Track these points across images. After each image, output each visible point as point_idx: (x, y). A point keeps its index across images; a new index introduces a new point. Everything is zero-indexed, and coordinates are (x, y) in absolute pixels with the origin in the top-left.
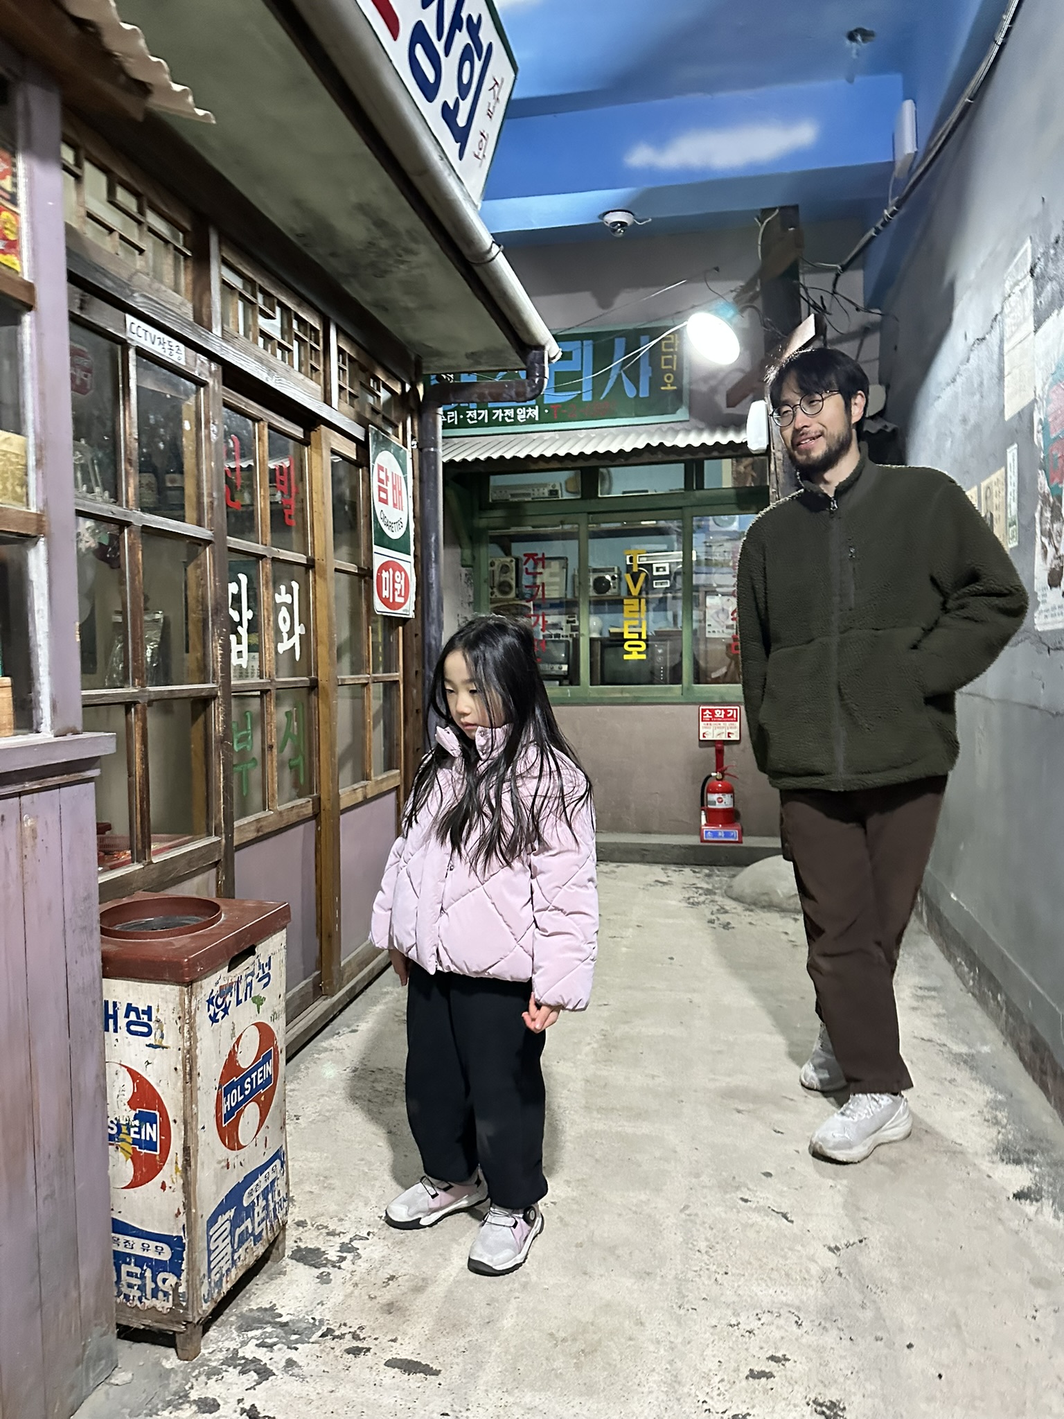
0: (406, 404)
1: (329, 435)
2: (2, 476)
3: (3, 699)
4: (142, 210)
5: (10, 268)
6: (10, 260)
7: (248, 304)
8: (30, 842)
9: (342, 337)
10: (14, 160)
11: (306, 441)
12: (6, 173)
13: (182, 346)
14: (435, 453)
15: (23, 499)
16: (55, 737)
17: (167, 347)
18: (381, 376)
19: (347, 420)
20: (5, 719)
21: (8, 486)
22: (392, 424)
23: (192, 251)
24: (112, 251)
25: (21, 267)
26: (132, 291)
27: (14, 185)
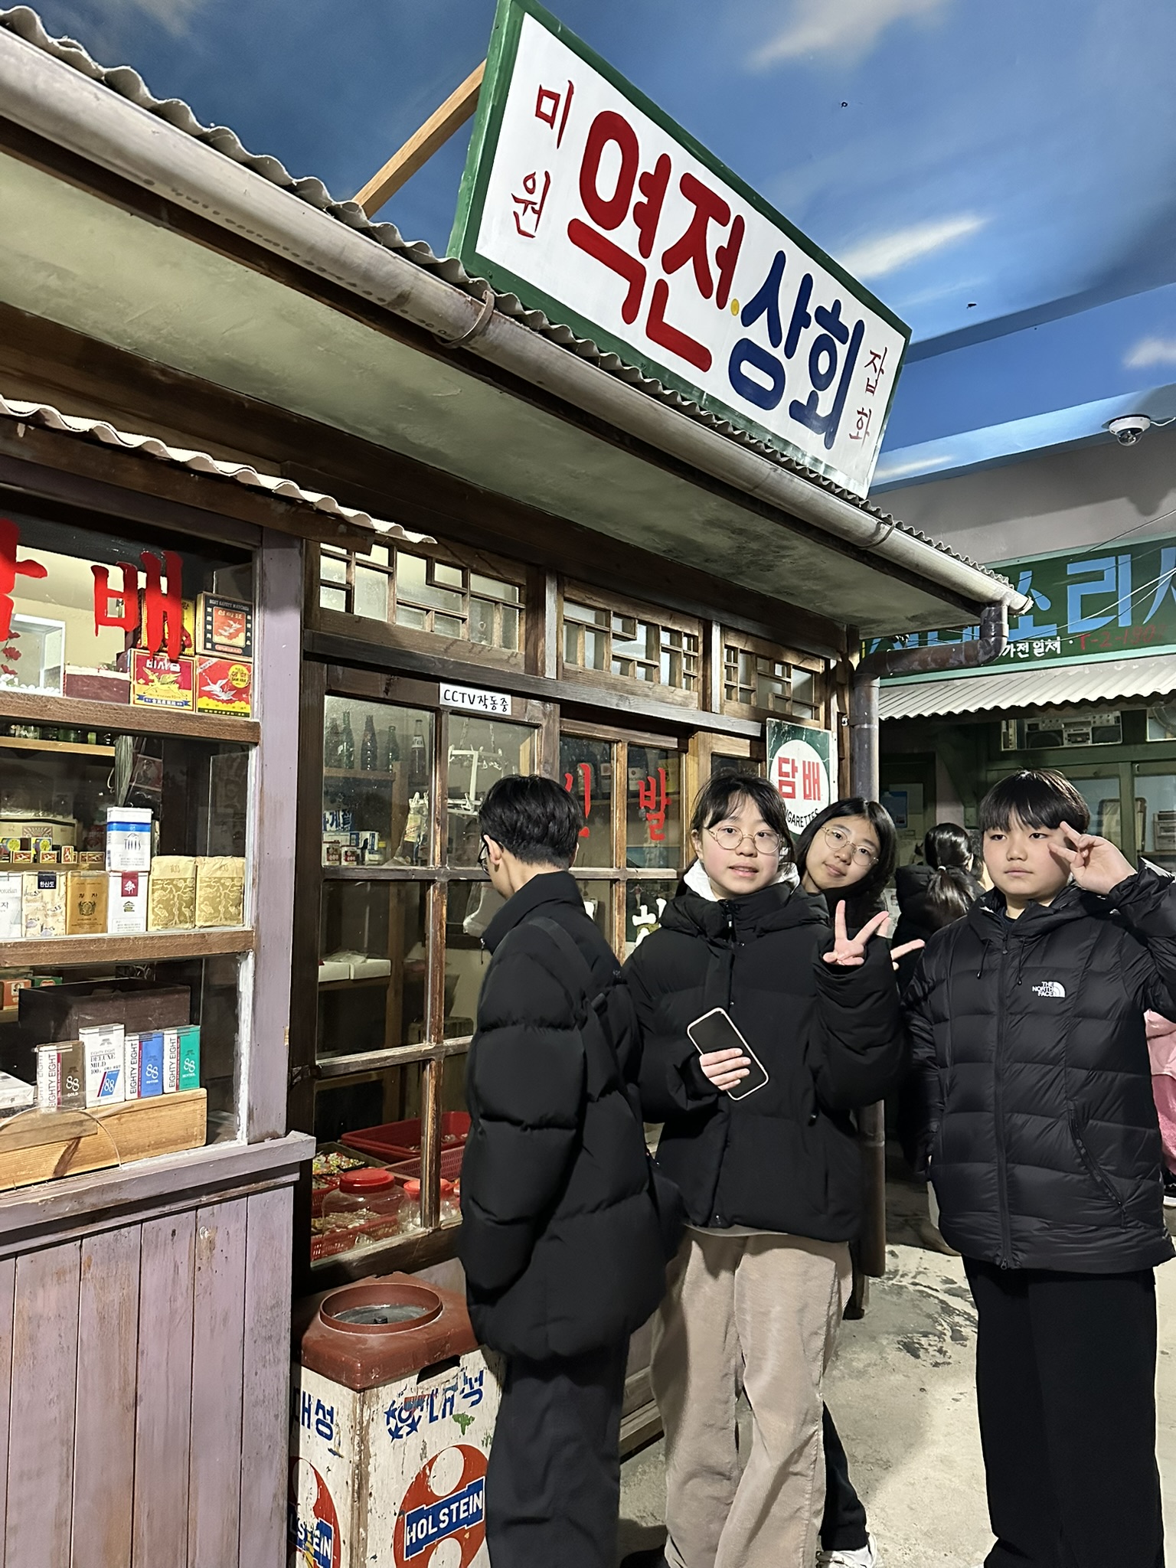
0: (828, 683)
1: (709, 740)
2: (213, 902)
3: (194, 1111)
4: (465, 582)
5: (236, 714)
6: (238, 706)
7: (601, 634)
8: (206, 1254)
9: (731, 635)
10: (249, 617)
11: (683, 749)
12: (238, 631)
13: (508, 698)
14: (869, 730)
15: (239, 917)
16: (249, 1144)
17: (489, 702)
18: (791, 660)
19: (734, 719)
20: (196, 1131)
21: (222, 909)
22: (810, 707)
23: (526, 604)
24: (428, 630)
25: (252, 709)
26: (443, 662)
27: (247, 639)
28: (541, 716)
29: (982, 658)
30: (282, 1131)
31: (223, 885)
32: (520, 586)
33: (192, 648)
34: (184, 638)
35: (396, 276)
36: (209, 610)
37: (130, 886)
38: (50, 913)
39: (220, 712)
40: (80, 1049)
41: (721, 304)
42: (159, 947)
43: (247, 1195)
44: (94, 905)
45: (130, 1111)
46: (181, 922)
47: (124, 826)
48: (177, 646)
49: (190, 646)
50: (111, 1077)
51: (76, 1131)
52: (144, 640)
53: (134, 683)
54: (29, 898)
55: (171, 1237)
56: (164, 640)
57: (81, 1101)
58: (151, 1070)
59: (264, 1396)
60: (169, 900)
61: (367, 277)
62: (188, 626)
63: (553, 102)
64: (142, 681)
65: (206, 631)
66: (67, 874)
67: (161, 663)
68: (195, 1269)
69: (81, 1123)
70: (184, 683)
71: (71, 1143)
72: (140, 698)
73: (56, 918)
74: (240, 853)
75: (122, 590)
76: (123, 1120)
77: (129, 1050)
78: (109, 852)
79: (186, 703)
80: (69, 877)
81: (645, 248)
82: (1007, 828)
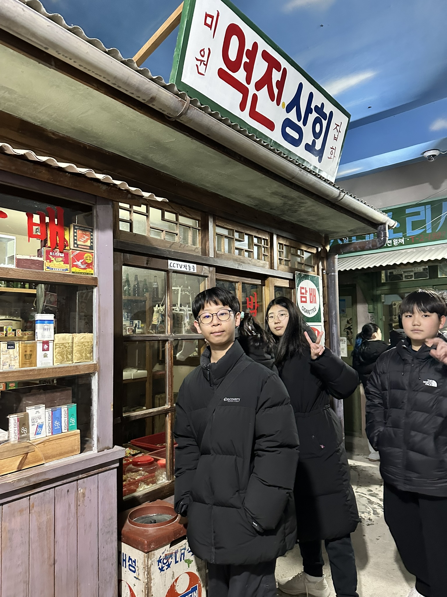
0: (318, 257)
1: (273, 280)
2: (80, 352)
3: (75, 439)
4: (177, 219)
5: (88, 274)
6: (88, 270)
7: (231, 239)
8: (81, 499)
9: (281, 239)
10: (92, 234)
11: (263, 285)
12: (87, 239)
13: (195, 265)
14: (334, 275)
15: (91, 358)
16: (98, 452)
17: (188, 267)
18: (304, 248)
19: (283, 272)
20: (76, 448)
21: (84, 355)
22: (311, 266)
23: (201, 228)
24: (163, 238)
25: (94, 272)
26: (170, 251)
27: (91, 242)
28: (208, 272)
29: (378, 245)
30: (111, 446)
31: (84, 345)
32: (198, 220)
33: (69, 247)
34: (65, 243)
35: (150, 90)
36: (75, 231)
37: (46, 347)
38: (12, 359)
39: (81, 273)
40: (27, 415)
41: (278, 104)
42: (58, 372)
43: (98, 473)
44: (31, 355)
45: (49, 441)
46: (67, 361)
47: (42, 322)
48: (63, 246)
49: (68, 246)
50: (40, 426)
51: (26, 450)
52: (49, 244)
53: (45, 262)
54: (4, 353)
55: (67, 493)
56: (57, 243)
57: (28, 438)
58: (57, 423)
59: (107, 556)
60: (62, 352)
61: (138, 90)
62: (67, 237)
63: (211, 19)
64: (48, 261)
65: (74, 240)
66: (19, 343)
67: (56, 253)
68: (77, 506)
69: (28, 447)
70: (66, 262)
71: (24, 455)
72: (48, 268)
73: (15, 361)
74: (91, 332)
75: (39, 223)
76: (46, 445)
77: (47, 415)
78: (37, 333)
79: (67, 270)
80: (20, 343)
81: (248, 80)
82: (413, 312)
